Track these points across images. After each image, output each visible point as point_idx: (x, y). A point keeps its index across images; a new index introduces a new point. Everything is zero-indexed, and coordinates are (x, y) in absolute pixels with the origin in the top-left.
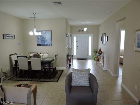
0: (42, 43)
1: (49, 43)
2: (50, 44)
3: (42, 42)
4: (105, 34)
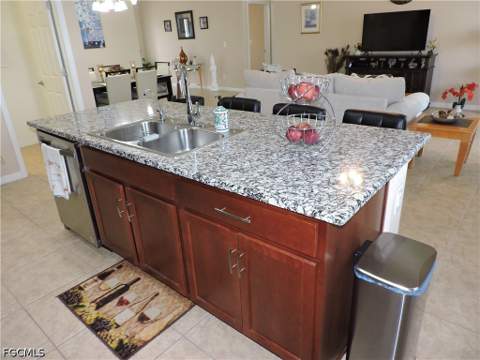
2: (99, 43)
4: (191, 12)
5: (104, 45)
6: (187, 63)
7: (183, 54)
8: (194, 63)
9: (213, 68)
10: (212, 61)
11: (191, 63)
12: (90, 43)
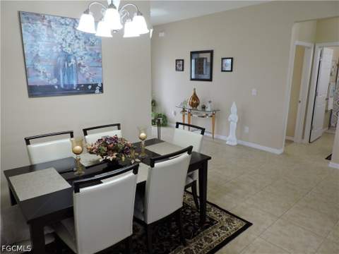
0: (55, 81)
1: (91, 81)
2: (94, 86)
3: (56, 75)
4: (211, 52)
5: (101, 90)
6: (199, 108)
7: (195, 97)
8: (208, 109)
9: (233, 117)
10: (234, 108)
11: (204, 107)
12: (79, 86)
